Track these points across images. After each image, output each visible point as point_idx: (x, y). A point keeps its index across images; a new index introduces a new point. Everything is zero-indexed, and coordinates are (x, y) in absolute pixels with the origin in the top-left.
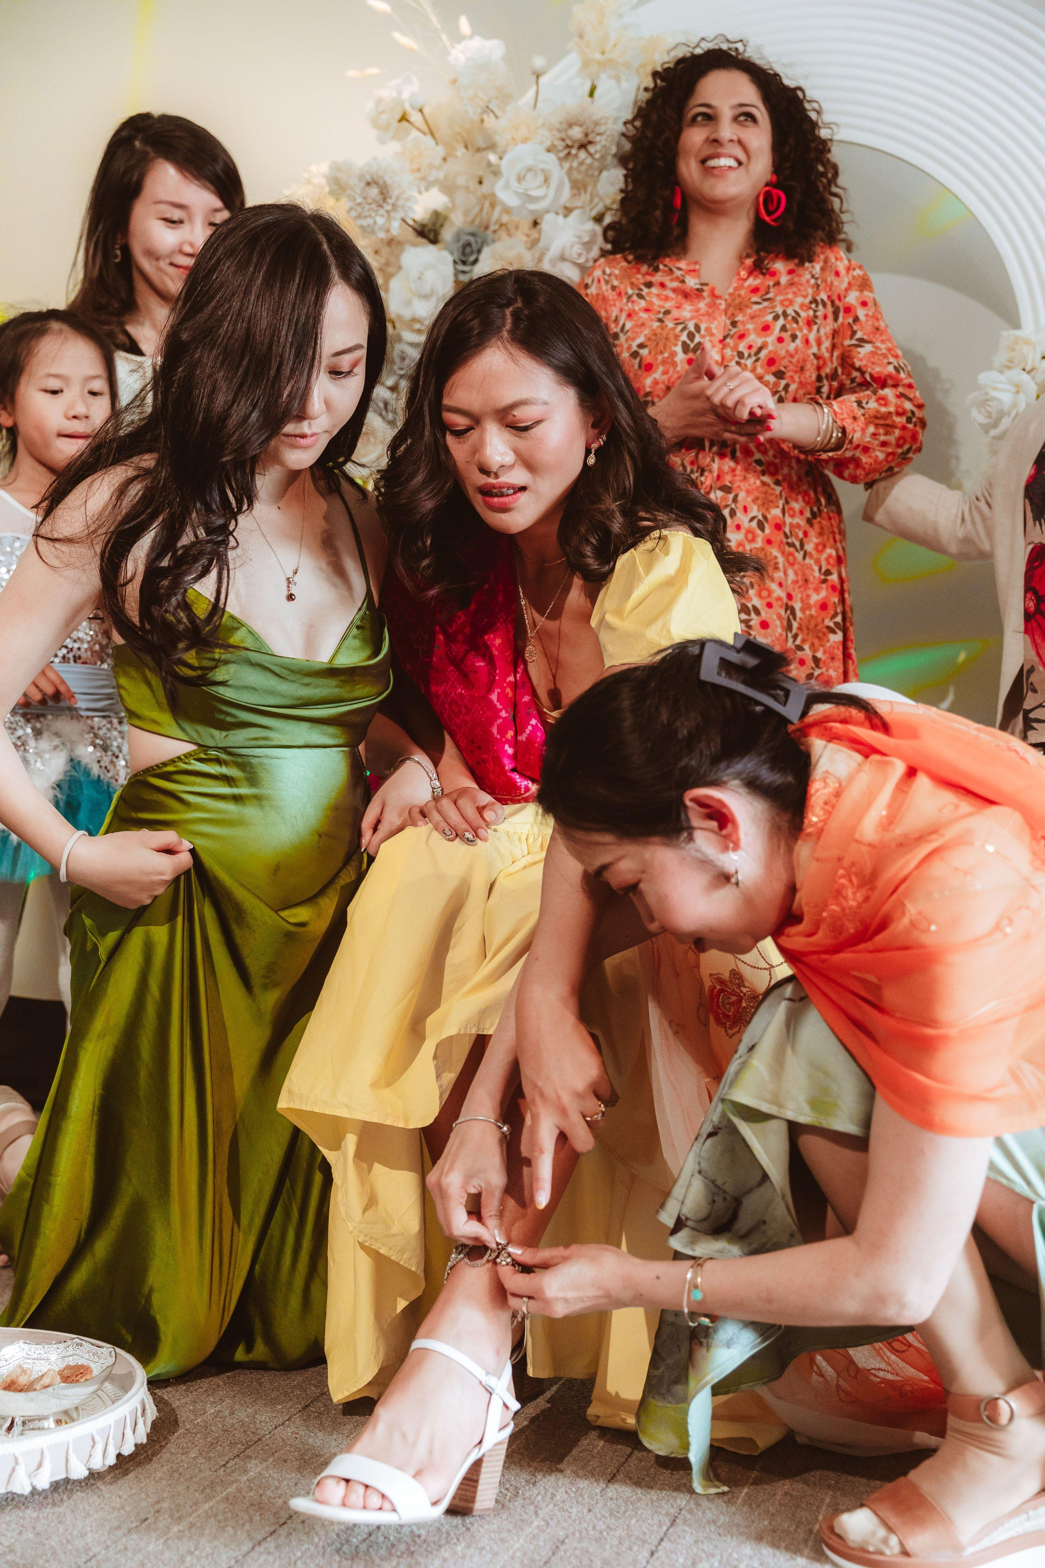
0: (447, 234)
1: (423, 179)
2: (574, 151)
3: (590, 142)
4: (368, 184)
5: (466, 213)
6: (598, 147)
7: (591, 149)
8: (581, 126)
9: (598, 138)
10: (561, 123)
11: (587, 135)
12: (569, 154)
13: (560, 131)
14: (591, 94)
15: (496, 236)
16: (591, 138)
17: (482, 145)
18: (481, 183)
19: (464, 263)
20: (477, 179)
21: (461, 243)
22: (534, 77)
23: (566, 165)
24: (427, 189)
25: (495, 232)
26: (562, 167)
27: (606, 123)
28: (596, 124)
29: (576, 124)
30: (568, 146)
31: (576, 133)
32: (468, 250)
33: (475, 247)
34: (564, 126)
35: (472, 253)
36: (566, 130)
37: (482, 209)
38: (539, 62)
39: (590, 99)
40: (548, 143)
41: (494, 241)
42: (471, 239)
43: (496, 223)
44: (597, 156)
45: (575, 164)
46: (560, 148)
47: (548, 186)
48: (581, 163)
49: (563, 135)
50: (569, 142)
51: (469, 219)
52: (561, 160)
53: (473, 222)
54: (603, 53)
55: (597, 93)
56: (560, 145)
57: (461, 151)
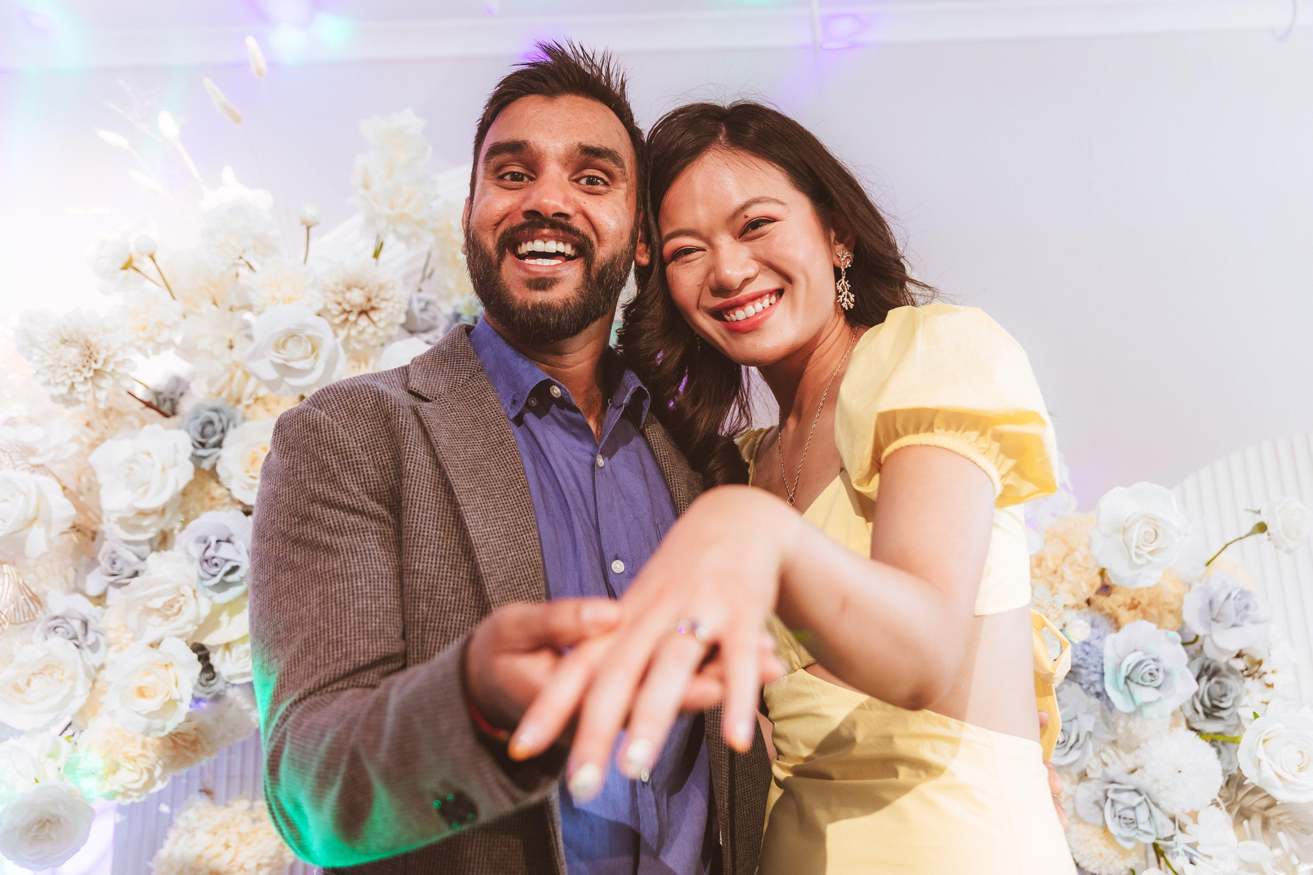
0: (186, 406)
1: (151, 339)
2: (352, 317)
3: (373, 309)
4: (64, 342)
5: (211, 382)
6: (383, 315)
7: (374, 316)
8: (362, 289)
9: (383, 305)
10: (337, 284)
11: (369, 300)
12: (347, 320)
13: (335, 293)
14: (376, 255)
15: (249, 413)
16: (374, 303)
17: (236, 304)
18: (231, 347)
19: (203, 445)
20: (227, 343)
21: (199, 421)
22: (304, 228)
23: (342, 333)
24: (156, 351)
25: (248, 407)
26: (336, 335)
27: (393, 288)
28: (381, 287)
29: (356, 287)
30: (345, 311)
31: (357, 297)
32: (209, 429)
33: (218, 426)
34: (341, 287)
35: (214, 433)
36: (343, 293)
37: (232, 379)
38: (310, 212)
39: (374, 260)
40: (319, 306)
41: (244, 419)
42: (214, 416)
43: (251, 395)
44: (382, 324)
45: (354, 332)
46: (335, 312)
47: (316, 357)
48: (361, 332)
49: (339, 298)
50: (348, 308)
51: (215, 390)
52: (335, 327)
53: (219, 393)
54: (392, 208)
55: (383, 256)
56: (335, 309)
57: (206, 307)
